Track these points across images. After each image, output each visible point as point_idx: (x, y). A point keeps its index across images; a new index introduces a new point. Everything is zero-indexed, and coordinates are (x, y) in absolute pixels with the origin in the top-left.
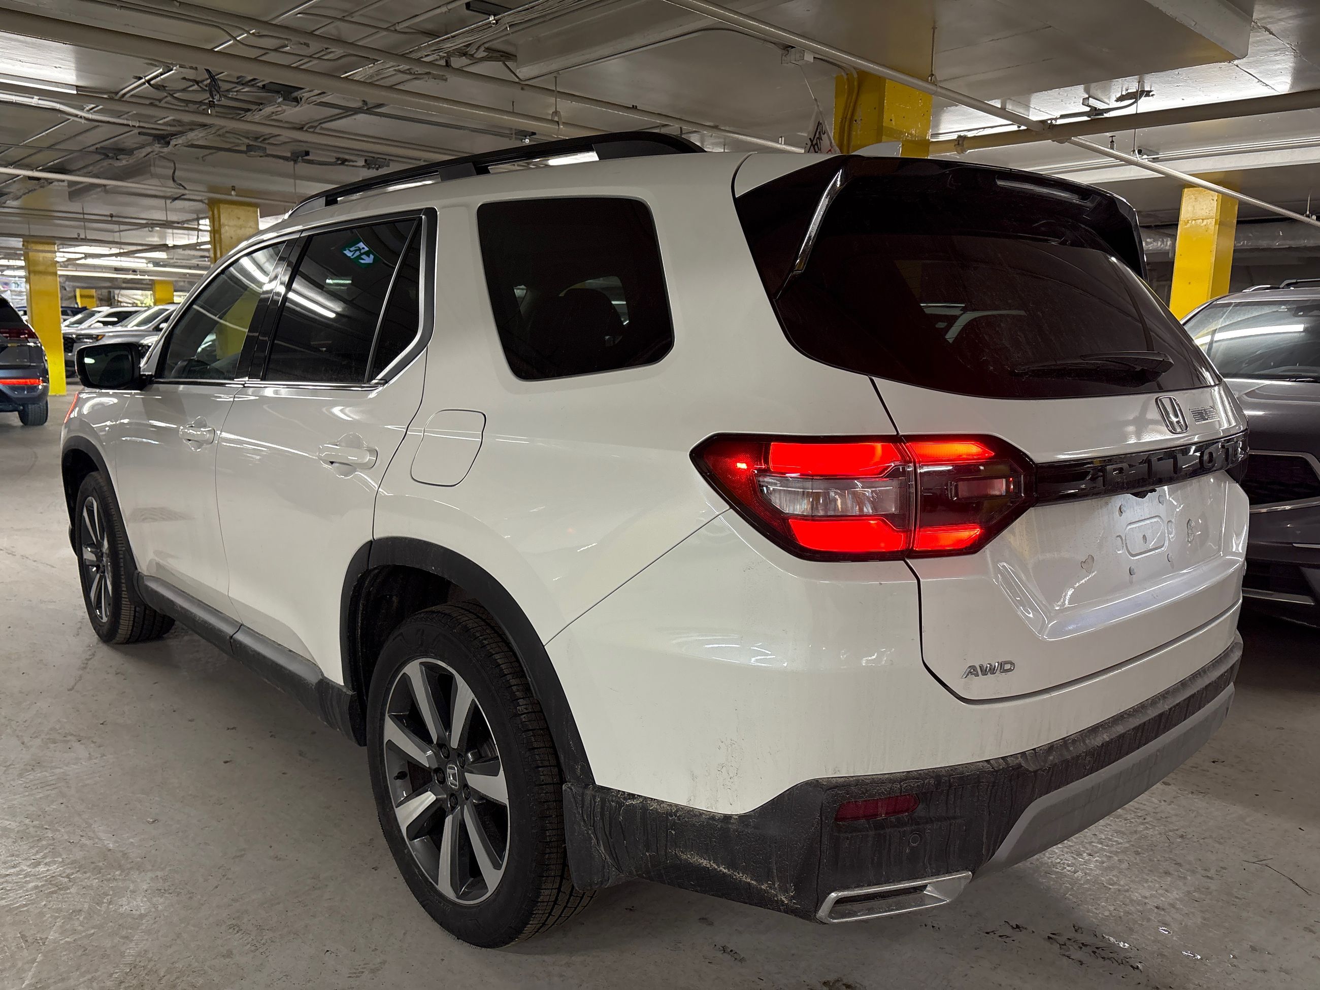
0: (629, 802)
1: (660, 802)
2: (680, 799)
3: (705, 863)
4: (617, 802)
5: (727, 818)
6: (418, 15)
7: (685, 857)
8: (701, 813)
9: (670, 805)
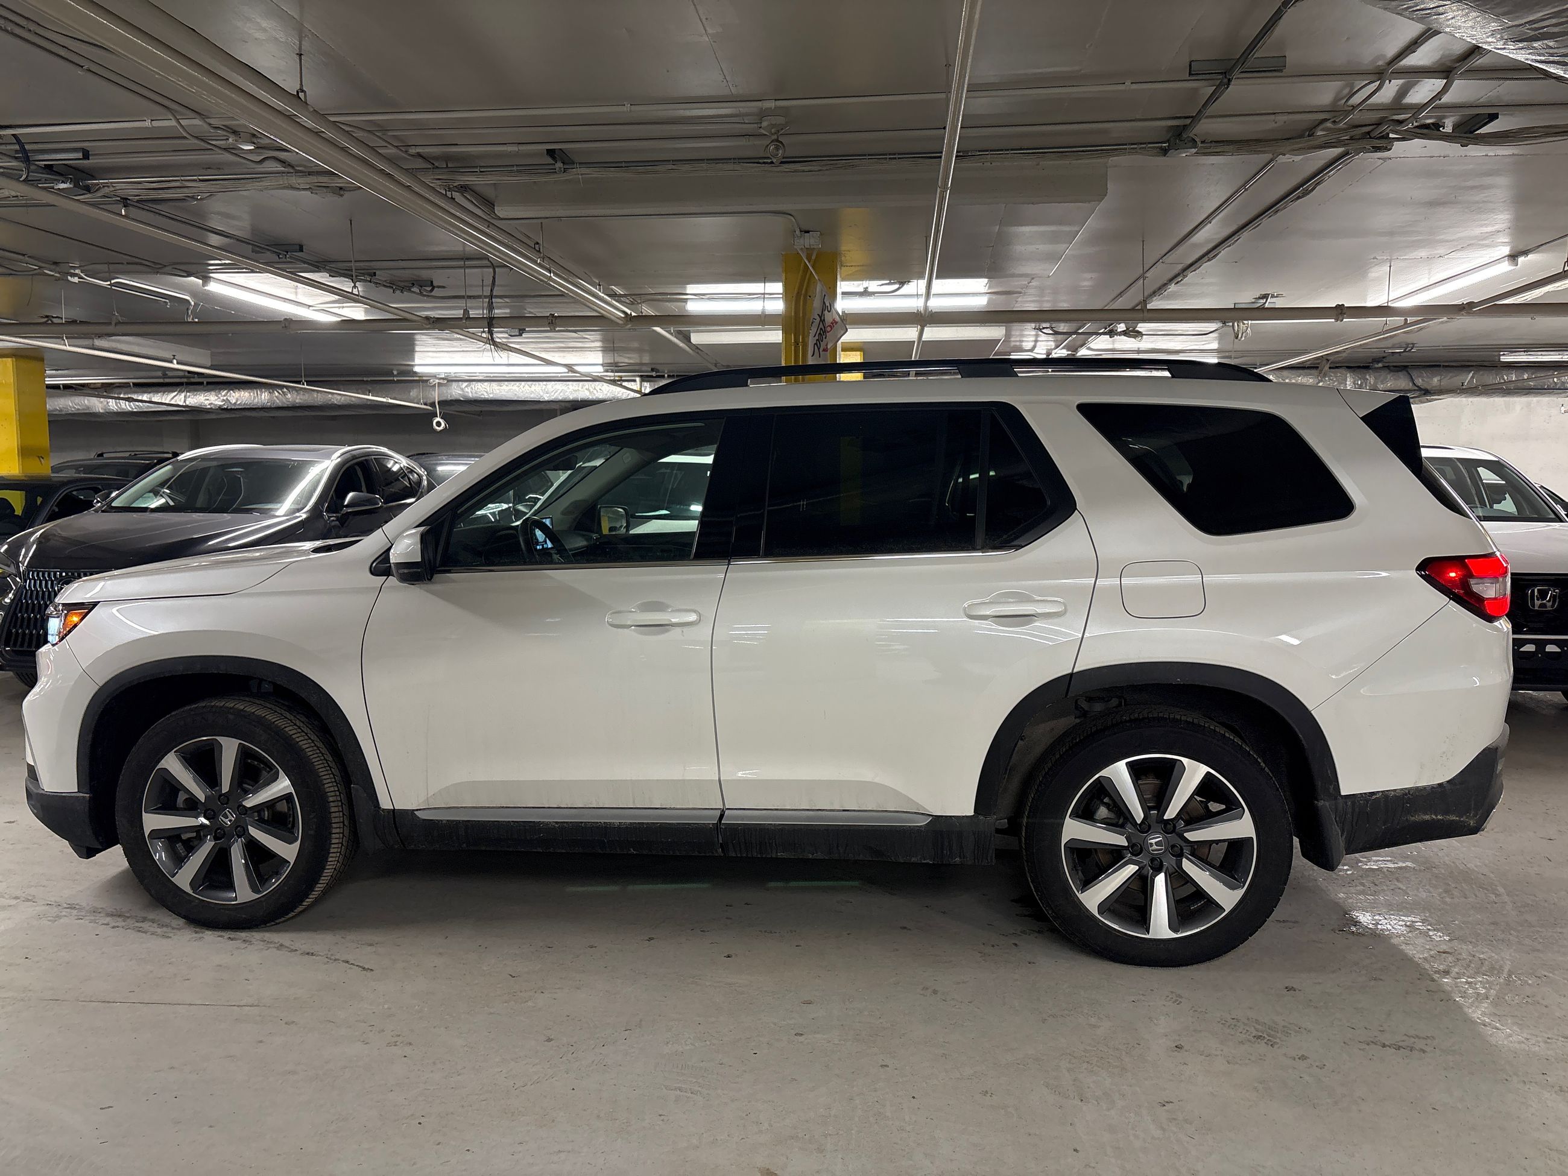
0: (1374, 797)
1: (1395, 790)
2: (1408, 783)
3: (1427, 817)
4: (1365, 800)
5: (1440, 785)
6: (457, 145)
7: (1413, 818)
8: (1425, 788)
9: (1402, 789)
